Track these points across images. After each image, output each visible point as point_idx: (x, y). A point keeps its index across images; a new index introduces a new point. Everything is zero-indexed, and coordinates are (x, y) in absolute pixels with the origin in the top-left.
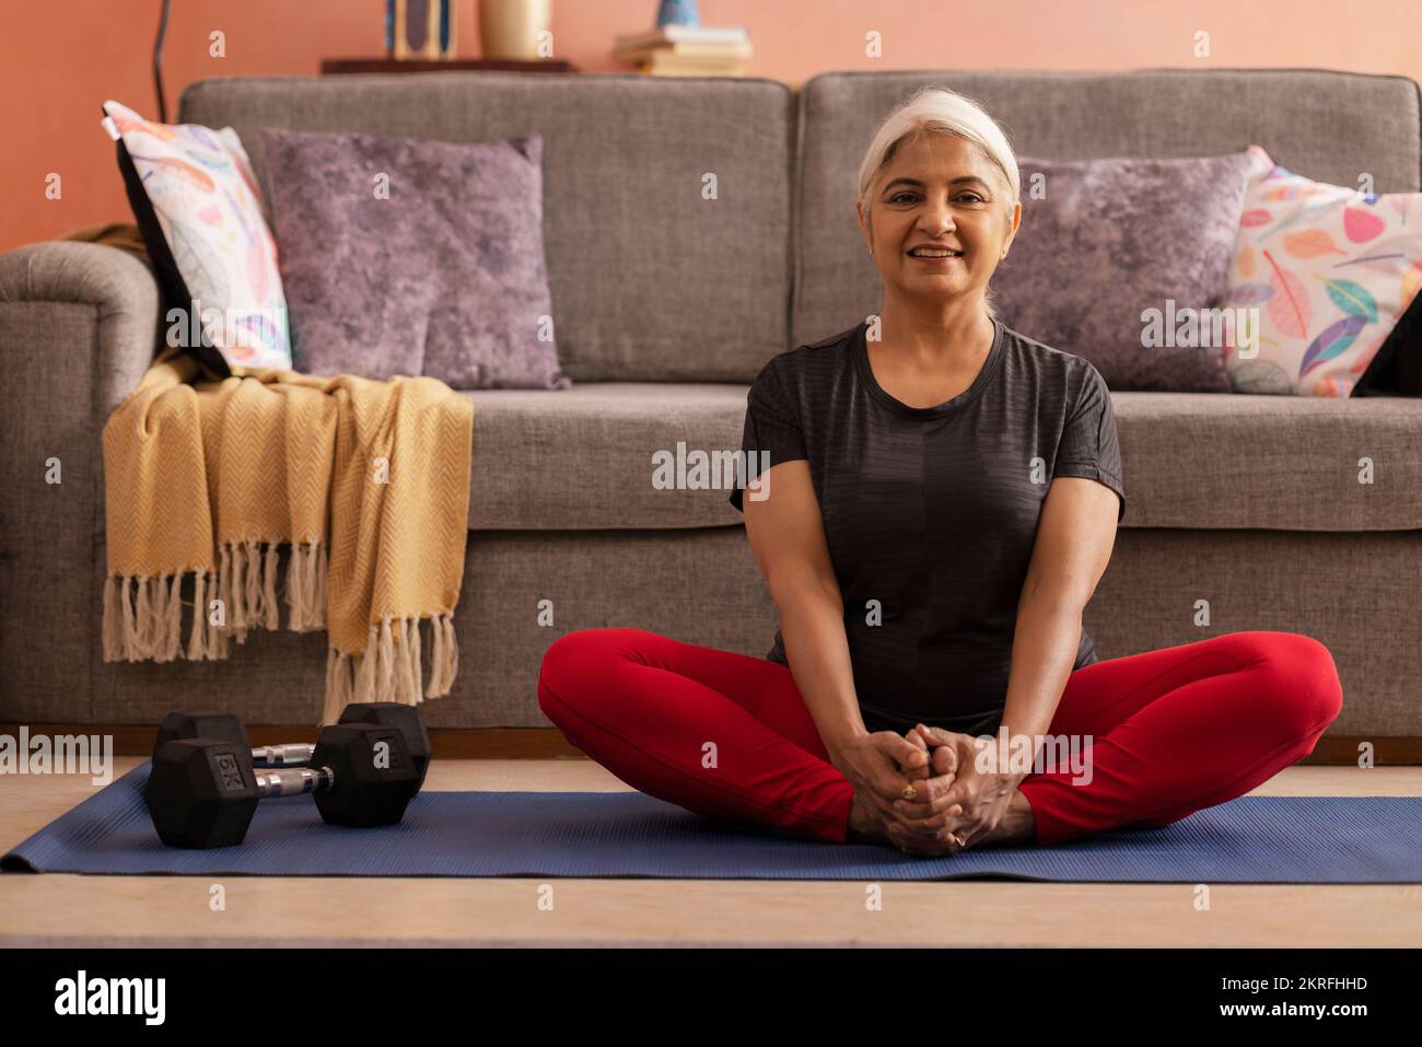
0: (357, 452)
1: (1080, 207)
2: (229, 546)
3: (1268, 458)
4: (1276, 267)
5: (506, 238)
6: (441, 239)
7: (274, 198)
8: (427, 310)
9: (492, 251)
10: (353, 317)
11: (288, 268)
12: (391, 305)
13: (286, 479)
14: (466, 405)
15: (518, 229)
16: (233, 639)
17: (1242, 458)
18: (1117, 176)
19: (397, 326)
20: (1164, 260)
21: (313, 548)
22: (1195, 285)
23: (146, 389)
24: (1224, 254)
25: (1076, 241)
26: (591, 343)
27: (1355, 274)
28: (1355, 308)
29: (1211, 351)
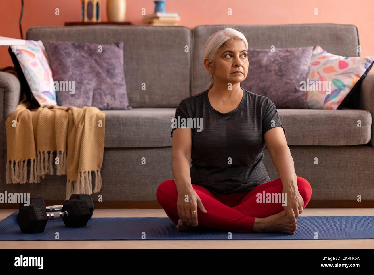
0: (74, 127)
1: (267, 61)
2: (40, 152)
3: (318, 126)
5: (114, 69)
6: (96, 70)
7: (51, 59)
8: (93, 89)
9: (110, 73)
12: (83, 87)
13: (55, 134)
14: (103, 114)
15: (117, 67)
16: (41, 177)
17: (311, 126)
18: (277, 53)
19: (85, 93)
20: (289, 74)
21: (63, 153)
23: (17, 111)
24: (306, 72)
25: (266, 70)
26: (137, 97)
27: (340, 77)
28: (339, 86)
29: (302, 98)
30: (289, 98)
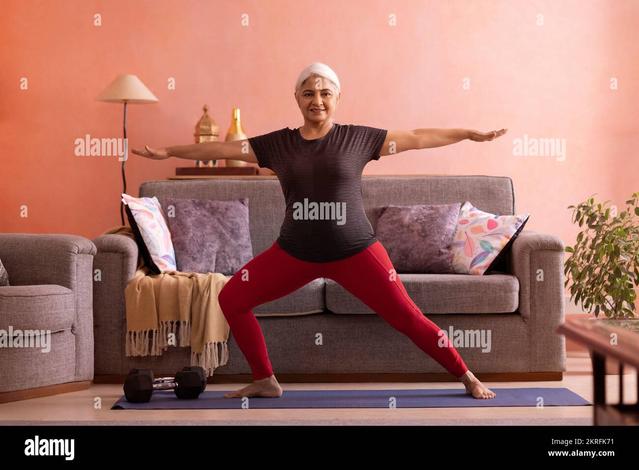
0: (199, 295)
1: (409, 219)
2: (162, 322)
3: (461, 293)
4: (467, 236)
5: (239, 230)
6: (219, 230)
8: (216, 252)
9: (235, 233)
10: (194, 254)
11: (174, 240)
12: (205, 250)
13: (179, 303)
15: (242, 227)
16: (163, 350)
17: (453, 293)
18: (420, 210)
19: (207, 257)
20: (433, 235)
21: (187, 323)
22: (443, 242)
23: (137, 277)
24: (452, 232)
25: (408, 229)
27: (488, 239)
28: (487, 249)
29: (447, 261)
30: (433, 261)
